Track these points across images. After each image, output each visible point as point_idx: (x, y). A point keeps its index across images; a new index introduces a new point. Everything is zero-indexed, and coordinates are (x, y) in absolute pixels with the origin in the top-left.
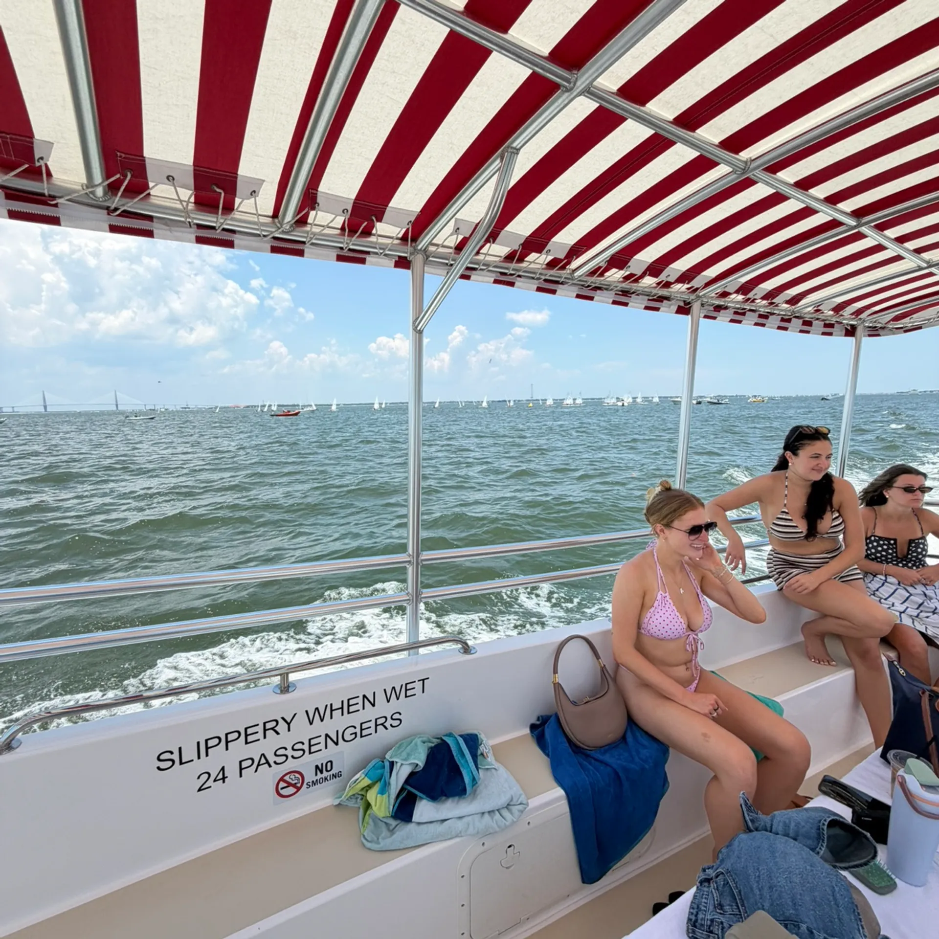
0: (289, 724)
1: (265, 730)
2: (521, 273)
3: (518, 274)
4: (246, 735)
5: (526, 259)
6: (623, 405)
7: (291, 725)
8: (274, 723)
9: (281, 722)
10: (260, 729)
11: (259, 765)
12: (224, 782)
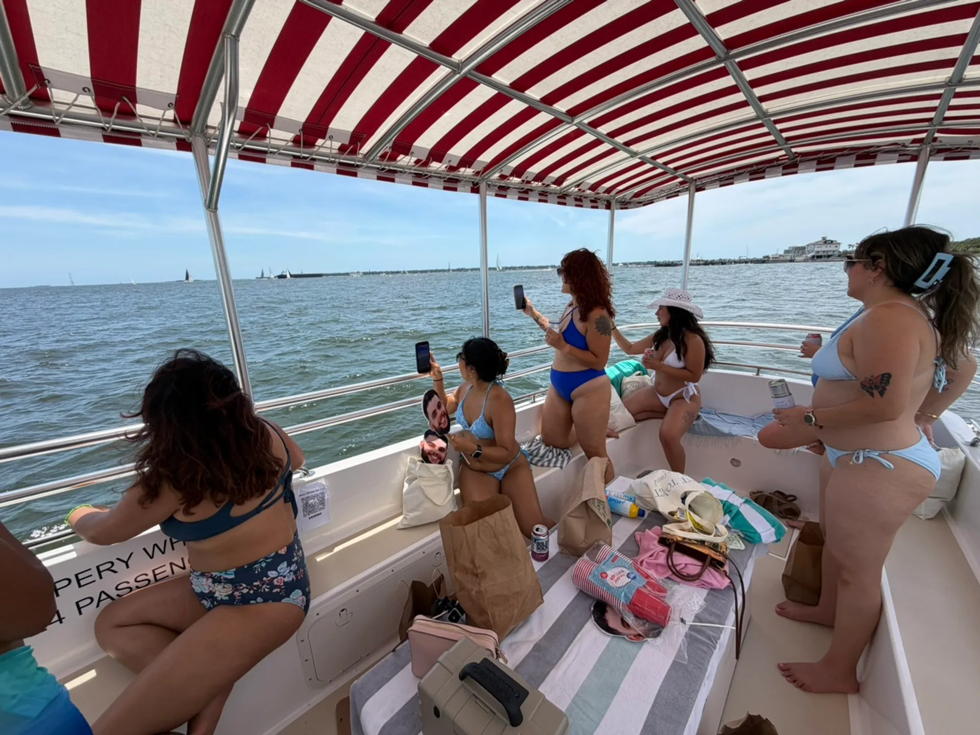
0: (126, 563)
1: (100, 573)
2: (314, 157)
3: (311, 157)
4: (78, 581)
5: (316, 144)
7: (129, 563)
8: (110, 565)
9: (116, 562)
10: (94, 572)
11: (99, 601)
12: (61, 622)
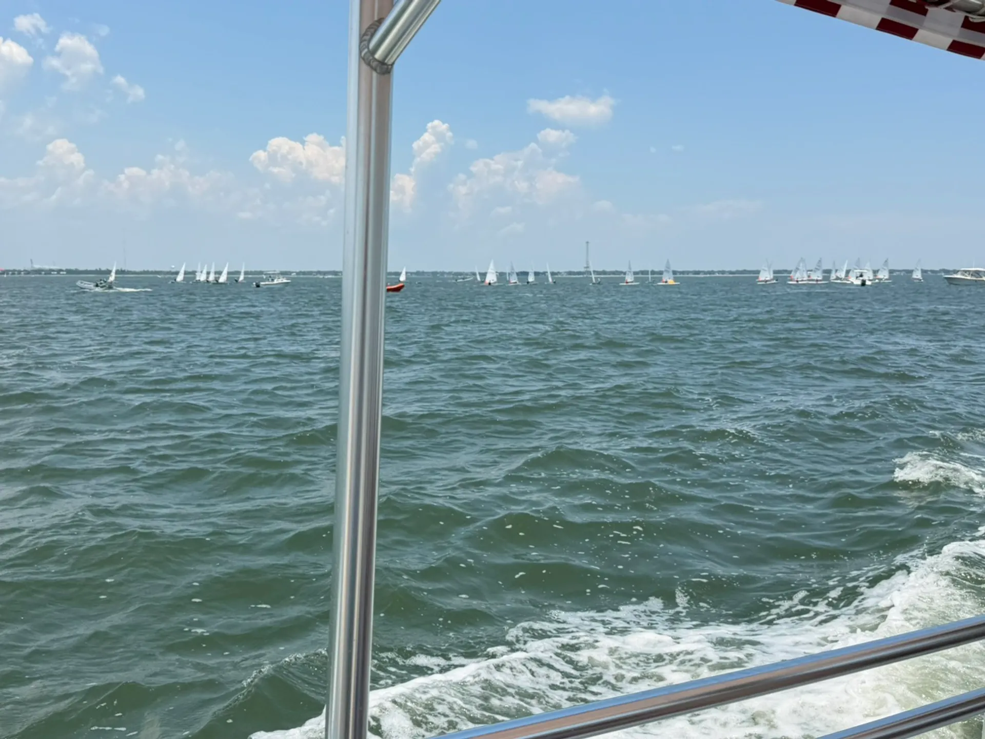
6: (863, 284)
